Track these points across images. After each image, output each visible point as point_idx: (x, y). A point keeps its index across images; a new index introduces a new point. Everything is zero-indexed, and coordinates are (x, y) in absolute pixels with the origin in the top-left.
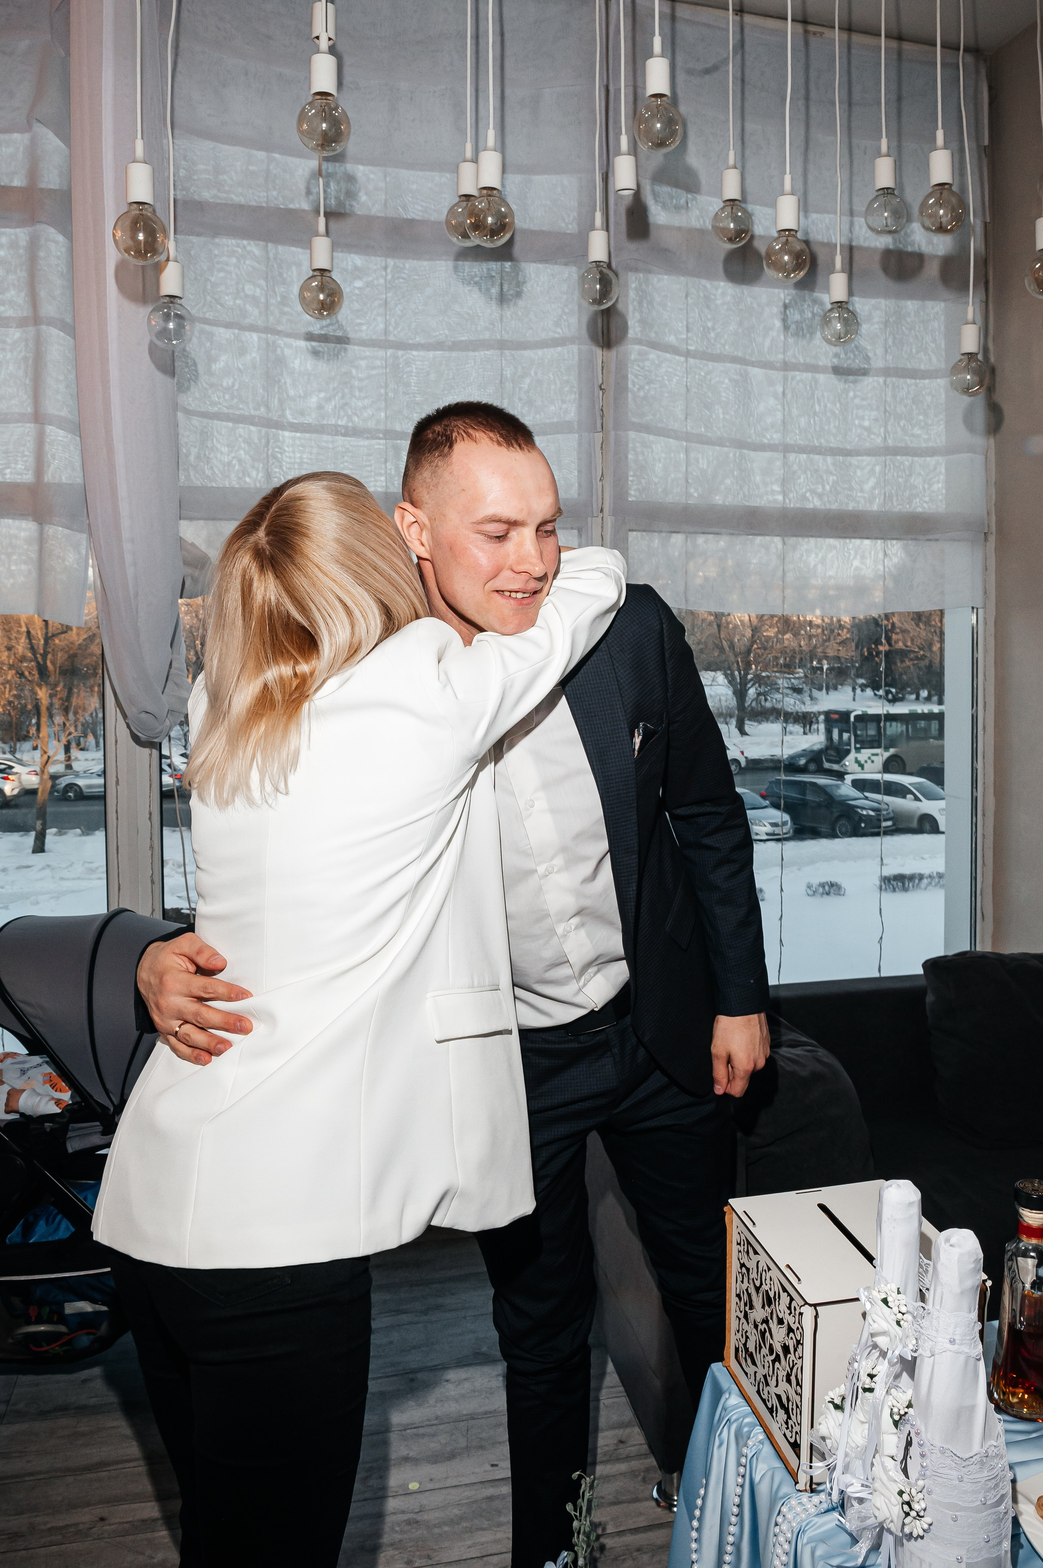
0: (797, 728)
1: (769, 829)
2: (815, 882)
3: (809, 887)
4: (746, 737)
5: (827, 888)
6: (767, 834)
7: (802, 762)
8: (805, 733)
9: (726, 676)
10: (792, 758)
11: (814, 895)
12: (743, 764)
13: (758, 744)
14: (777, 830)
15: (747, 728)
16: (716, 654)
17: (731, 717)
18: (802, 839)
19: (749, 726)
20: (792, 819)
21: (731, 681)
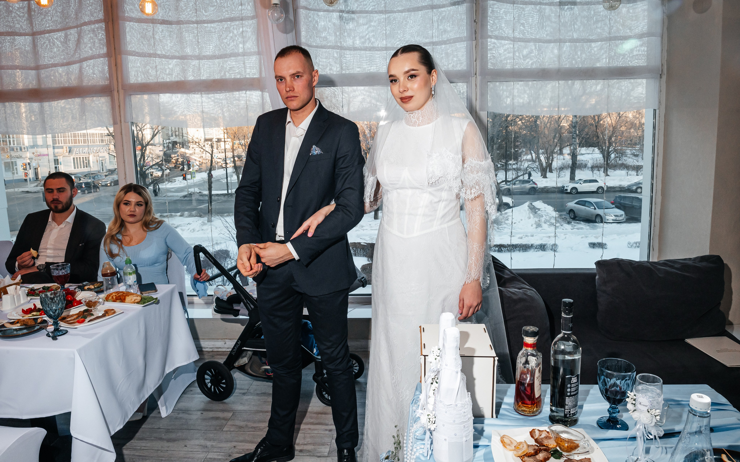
0: (634, 173)
1: (614, 218)
2: (632, 241)
3: (629, 243)
4: (607, 177)
5: (638, 244)
6: (613, 220)
7: (634, 188)
8: (637, 175)
9: (599, 149)
10: (629, 186)
11: (631, 247)
12: (605, 189)
13: (614, 180)
14: (618, 218)
15: (609, 173)
16: (595, 139)
17: (601, 168)
18: (630, 223)
19: (610, 172)
20: (625, 213)
21: (602, 152)
